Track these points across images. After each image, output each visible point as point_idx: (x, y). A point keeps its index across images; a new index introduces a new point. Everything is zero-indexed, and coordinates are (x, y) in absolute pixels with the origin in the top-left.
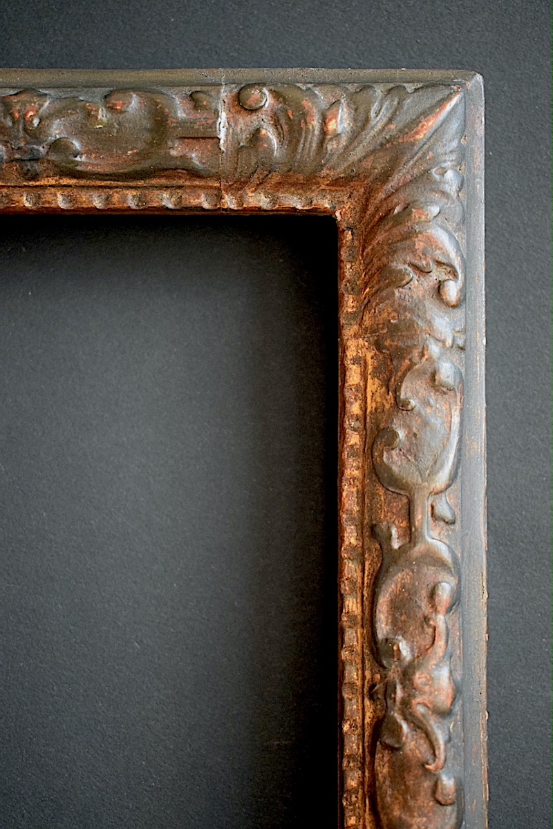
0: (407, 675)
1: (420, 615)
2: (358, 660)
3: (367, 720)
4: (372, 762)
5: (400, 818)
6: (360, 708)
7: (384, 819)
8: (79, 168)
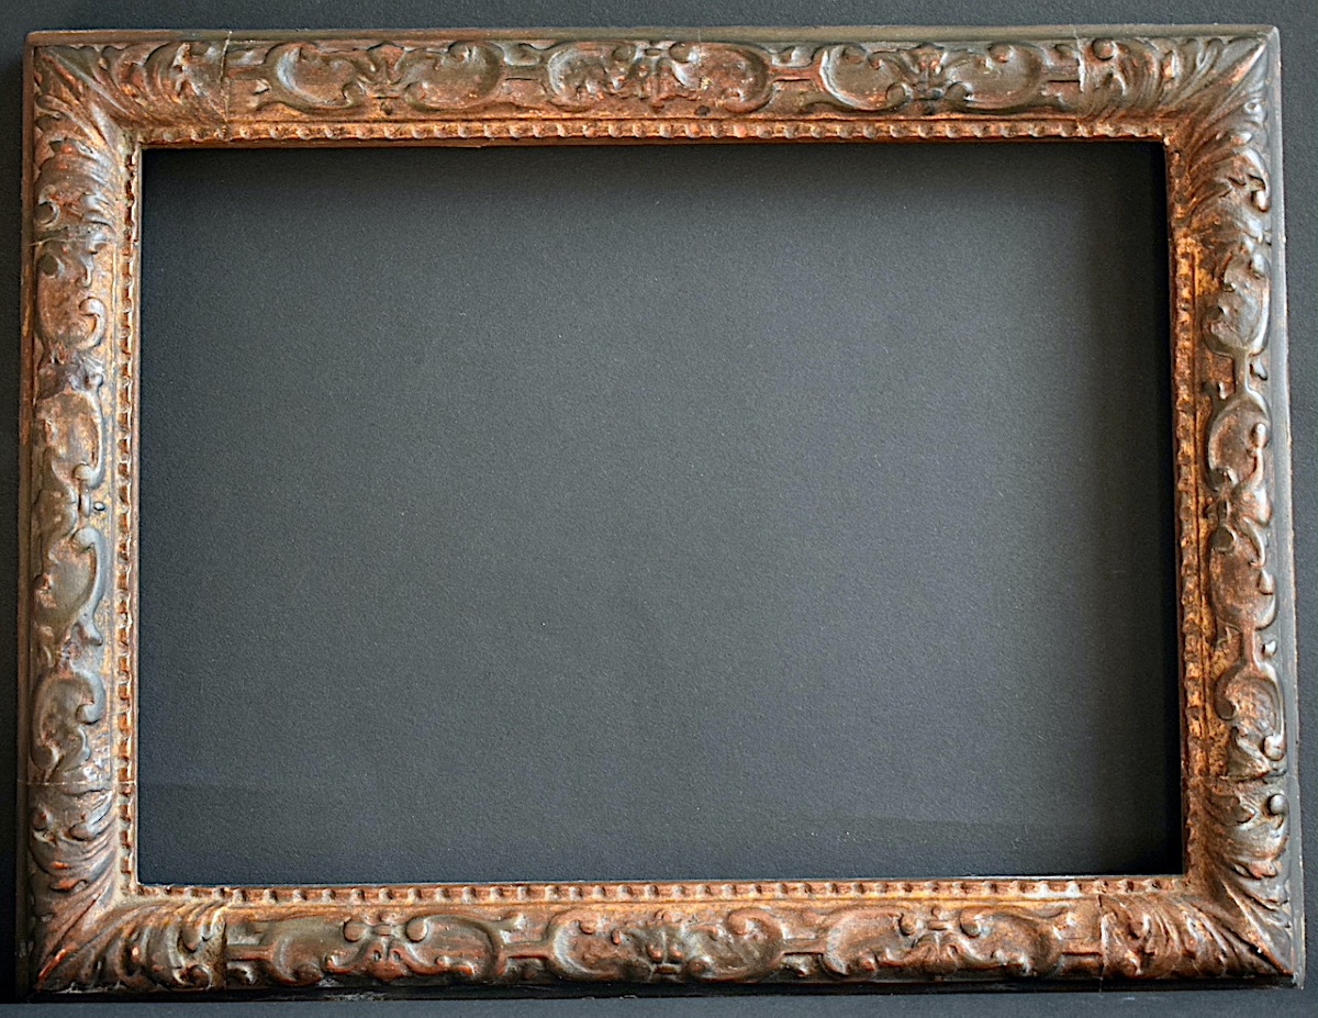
0: (1235, 494)
1: (1243, 449)
2: (1192, 490)
3: (1202, 535)
4: (1208, 566)
5: (1232, 605)
6: (1195, 527)
7: (1219, 607)
8: (969, 105)
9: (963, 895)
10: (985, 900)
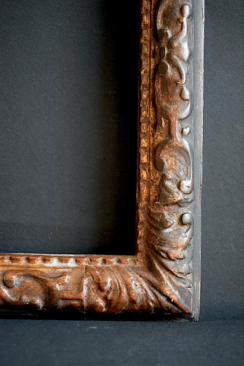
0: (170, 45)
1: (176, 18)
2: (148, 43)
3: (152, 67)
4: (154, 84)
5: (166, 106)
6: (149, 63)
7: (158, 106)
9: (10, 263)
10: (21, 267)
